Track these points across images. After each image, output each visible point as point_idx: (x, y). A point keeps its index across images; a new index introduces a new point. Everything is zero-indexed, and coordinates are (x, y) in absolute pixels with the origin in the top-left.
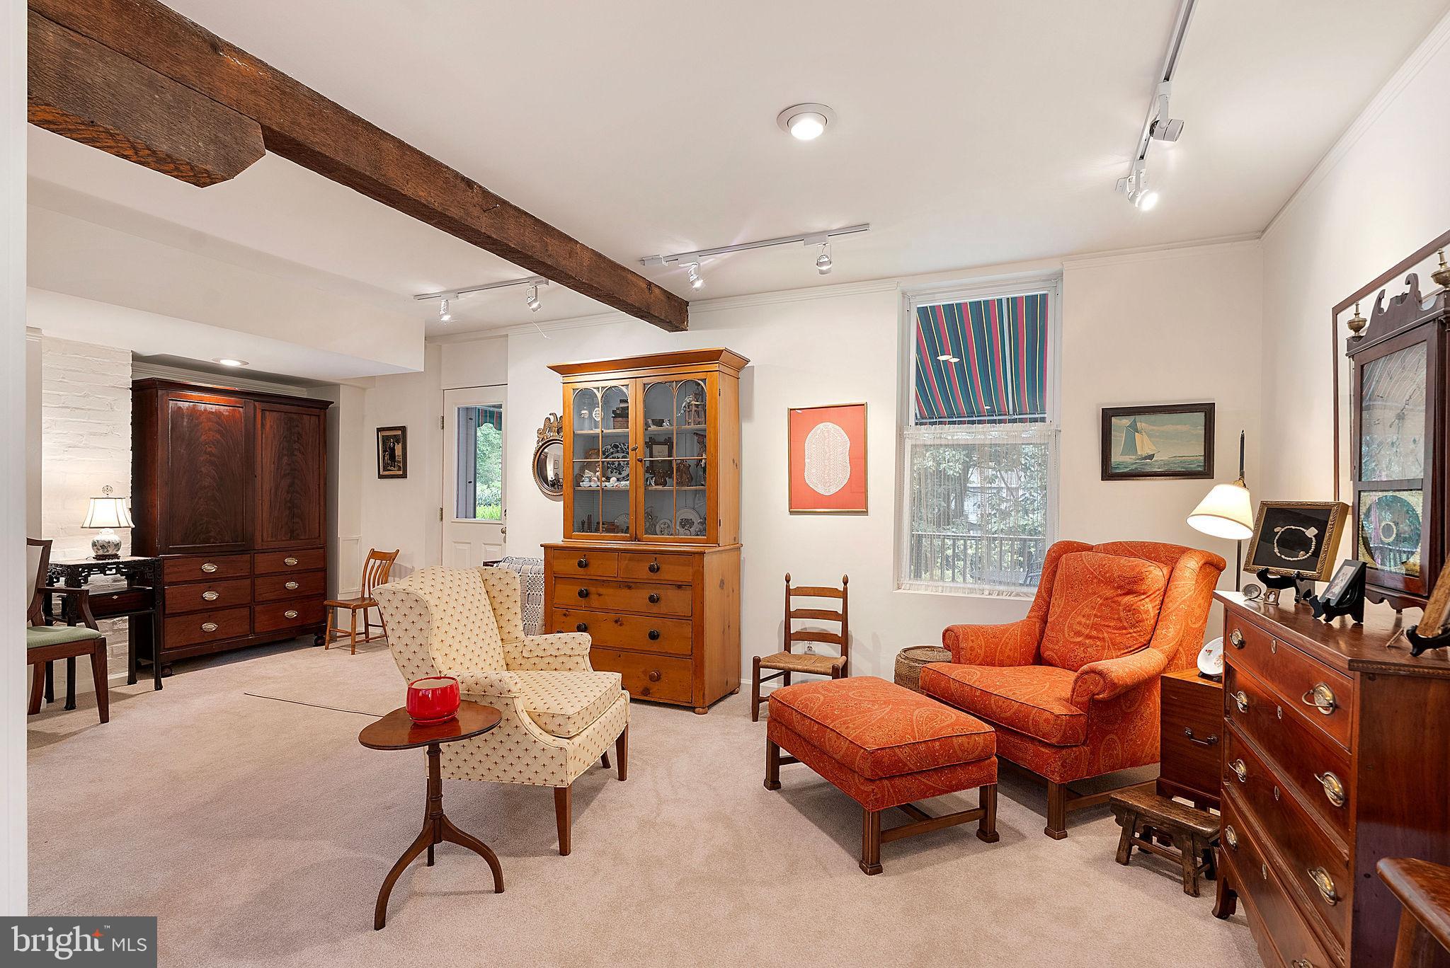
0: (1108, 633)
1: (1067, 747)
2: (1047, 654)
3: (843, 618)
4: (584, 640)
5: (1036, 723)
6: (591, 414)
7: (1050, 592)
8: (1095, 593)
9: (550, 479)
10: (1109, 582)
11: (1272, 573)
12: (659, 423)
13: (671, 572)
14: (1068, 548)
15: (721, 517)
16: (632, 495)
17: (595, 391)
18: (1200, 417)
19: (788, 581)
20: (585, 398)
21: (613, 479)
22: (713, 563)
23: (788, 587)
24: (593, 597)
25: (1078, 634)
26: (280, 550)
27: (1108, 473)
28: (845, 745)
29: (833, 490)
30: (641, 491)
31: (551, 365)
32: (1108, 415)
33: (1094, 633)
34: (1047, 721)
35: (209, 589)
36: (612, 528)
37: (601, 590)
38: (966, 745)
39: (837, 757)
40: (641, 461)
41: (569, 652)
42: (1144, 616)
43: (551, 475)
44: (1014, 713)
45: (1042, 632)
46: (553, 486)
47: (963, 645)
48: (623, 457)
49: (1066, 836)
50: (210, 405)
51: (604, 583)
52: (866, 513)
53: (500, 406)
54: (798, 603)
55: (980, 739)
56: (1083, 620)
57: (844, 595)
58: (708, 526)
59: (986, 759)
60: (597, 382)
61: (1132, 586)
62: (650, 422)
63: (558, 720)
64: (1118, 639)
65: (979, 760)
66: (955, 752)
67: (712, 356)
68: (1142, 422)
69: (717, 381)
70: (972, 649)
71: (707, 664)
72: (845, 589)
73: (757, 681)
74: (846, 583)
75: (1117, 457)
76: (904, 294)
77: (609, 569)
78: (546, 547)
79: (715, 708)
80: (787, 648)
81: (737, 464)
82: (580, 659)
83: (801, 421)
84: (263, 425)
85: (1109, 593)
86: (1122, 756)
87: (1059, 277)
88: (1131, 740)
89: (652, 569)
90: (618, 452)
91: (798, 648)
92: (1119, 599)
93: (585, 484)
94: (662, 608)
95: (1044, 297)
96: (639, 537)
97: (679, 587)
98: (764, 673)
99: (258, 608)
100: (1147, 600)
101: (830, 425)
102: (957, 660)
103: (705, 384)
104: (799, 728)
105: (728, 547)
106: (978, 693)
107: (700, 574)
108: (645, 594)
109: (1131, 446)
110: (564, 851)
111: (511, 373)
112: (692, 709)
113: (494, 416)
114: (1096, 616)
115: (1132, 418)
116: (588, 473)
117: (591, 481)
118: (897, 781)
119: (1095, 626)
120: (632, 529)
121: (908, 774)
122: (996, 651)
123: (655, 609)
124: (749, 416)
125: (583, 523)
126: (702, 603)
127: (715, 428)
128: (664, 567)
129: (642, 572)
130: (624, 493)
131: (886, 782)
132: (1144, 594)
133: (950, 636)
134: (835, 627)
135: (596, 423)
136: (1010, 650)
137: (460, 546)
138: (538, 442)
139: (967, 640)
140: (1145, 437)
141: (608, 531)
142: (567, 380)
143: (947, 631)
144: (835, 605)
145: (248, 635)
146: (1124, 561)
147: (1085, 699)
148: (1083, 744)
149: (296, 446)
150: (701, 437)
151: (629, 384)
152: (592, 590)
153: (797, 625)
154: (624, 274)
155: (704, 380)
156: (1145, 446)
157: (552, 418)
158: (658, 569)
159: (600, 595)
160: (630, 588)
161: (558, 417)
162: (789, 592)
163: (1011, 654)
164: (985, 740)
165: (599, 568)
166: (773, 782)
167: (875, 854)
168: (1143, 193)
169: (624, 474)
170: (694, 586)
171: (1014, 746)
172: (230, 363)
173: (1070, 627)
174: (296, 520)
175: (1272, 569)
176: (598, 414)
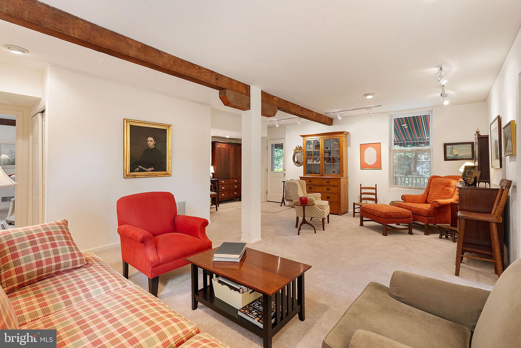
0: (442, 196)
1: (429, 216)
2: (428, 201)
3: (376, 194)
4: (320, 194)
5: (422, 212)
6: (309, 146)
7: (429, 187)
8: (440, 187)
9: (296, 161)
10: (443, 184)
11: (465, 179)
12: (327, 148)
13: (332, 183)
14: (435, 177)
15: (344, 170)
16: (321, 165)
17: (311, 141)
18: (470, 145)
19: (361, 185)
20: (308, 143)
21: (315, 161)
22: (342, 181)
23: (361, 187)
24: (313, 189)
25: (436, 196)
26: (233, 178)
27: (446, 159)
28: (379, 213)
29: (372, 164)
30: (323, 164)
31: (301, 135)
32: (445, 145)
33: (439, 196)
34: (424, 211)
35: (223, 187)
36: (315, 173)
37: (314, 187)
38: (405, 214)
39: (377, 215)
40: (323, 157)
41: (317, 197)
42: (451, 192)
43: (296, 160)
44: (417, 210)
45: (427, 197)
46: (298, 163)
47: (406, 199)
48: (317, 156)
49: (429, 235)
50: (224, 146)
51: (316, 185)
52: (381, 169)
53: (283, 143)
54: (363, 191)
55: (408, 213)
56: (437, 193)
57: (376, 189)
58: (341, 172)
59: (410, 218)
60: (311, 139)
61: (448, 185)
62: (325, 148)
63: (321, 206)
64: (445, 197)
65: (408, 217)
66: (402, 215)
67: (342, 133)
68: (455, 147)
69: (342, 138)
70: (408, 200)
71: (341, 204)
72: (376, 187)
73: (354, 208)
74: (376, 186)
75: (448, 155)
76: (390, 116)
77: (317, 182)
78: (300, 177)
79: (343, 215)
80: (361, 201)
81: (347, 158)
82: (319, 198)
83: (363, 147)
84: (231, 150)
85: (443, 187)
86: (444, 221)
87: (432, 111)
88: (446, 217)
89: (328, 182)
90: (315, 155)
91: (364, 202)
92: (445, 188)
93: (308, 163)
94: (330, 191)
95: (429, 115)
96: (323, 175)
97: (334, 186)
98: (356, 206)
99: (230, 191)
100: (452, 188)
101: (371, 148)
102: (405, 202)
103: (339, 139)
104: (368, 212)
105: (345, 177)
106: (409, 207)
107: (340, 183)
108: (326, 188)
109: (452, 152)
110: (324, 230)
111: (287, 136)
112: (338, 215)
113: (281, 146)
114: (440, 192)
115: (452, 146)
116: (309, 160)
117: (309, 162)
118: (390, 219)
119: (439, 194)
120: (321, 173)
121: (393, 218)
122: (415, 201)
123: (328, 191)
124: (350, 146)
125: (308, 172)
126: (340, 190)
127: (342, 149)
128: (330, 182)
129: (325, 183)
130: (319, 165)
131: (388, 219)
132: (451, 187)
133: (403, 197)
134: (373, 197)
135: (312, 148)
136: (419, 200)
137: (272, 178)
138: (294, 153)
139: (407, 198)
140: (456, 150)
141: (314, 174)
142: (304, 138)
143: (402, 196)
144: (374, 191)
145: (229, 197)
146: (447, 180)
147: (433, 207)
148: (433, 217)
149: (236, 154)
150: (338, 151)
151: (320, 140)
152: (312, 187)
153: (363, 196)
154: (321, 116)
155: (339, 138)
156: (455, 152)
157: (298, 147)
158: (329, 182)
159: (314, 188)
160: (322, 187)
161: (299, 146)
162: (361, 188)
163: (419, 201)
164: (409, 213)
165: (314, 182)
166: (362, 225)
167: (386, 232)
168: (445, 101)
169: (317, 160)
170: (338, 186)
171: (417, 218)
172: (228, 137)
173: (434, 195)
174: (236, 171)
175: (466, 178)
176: (311, 146)
